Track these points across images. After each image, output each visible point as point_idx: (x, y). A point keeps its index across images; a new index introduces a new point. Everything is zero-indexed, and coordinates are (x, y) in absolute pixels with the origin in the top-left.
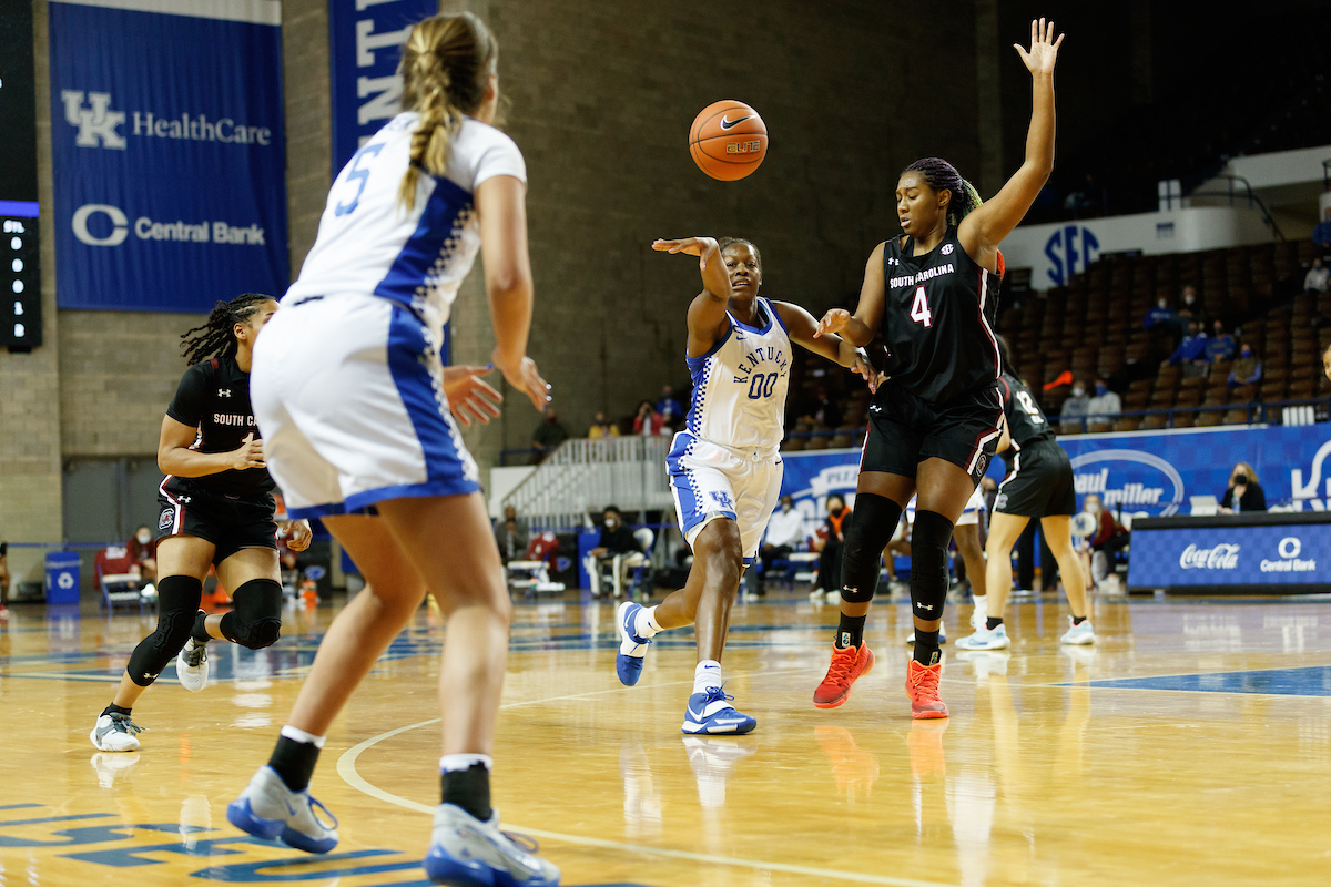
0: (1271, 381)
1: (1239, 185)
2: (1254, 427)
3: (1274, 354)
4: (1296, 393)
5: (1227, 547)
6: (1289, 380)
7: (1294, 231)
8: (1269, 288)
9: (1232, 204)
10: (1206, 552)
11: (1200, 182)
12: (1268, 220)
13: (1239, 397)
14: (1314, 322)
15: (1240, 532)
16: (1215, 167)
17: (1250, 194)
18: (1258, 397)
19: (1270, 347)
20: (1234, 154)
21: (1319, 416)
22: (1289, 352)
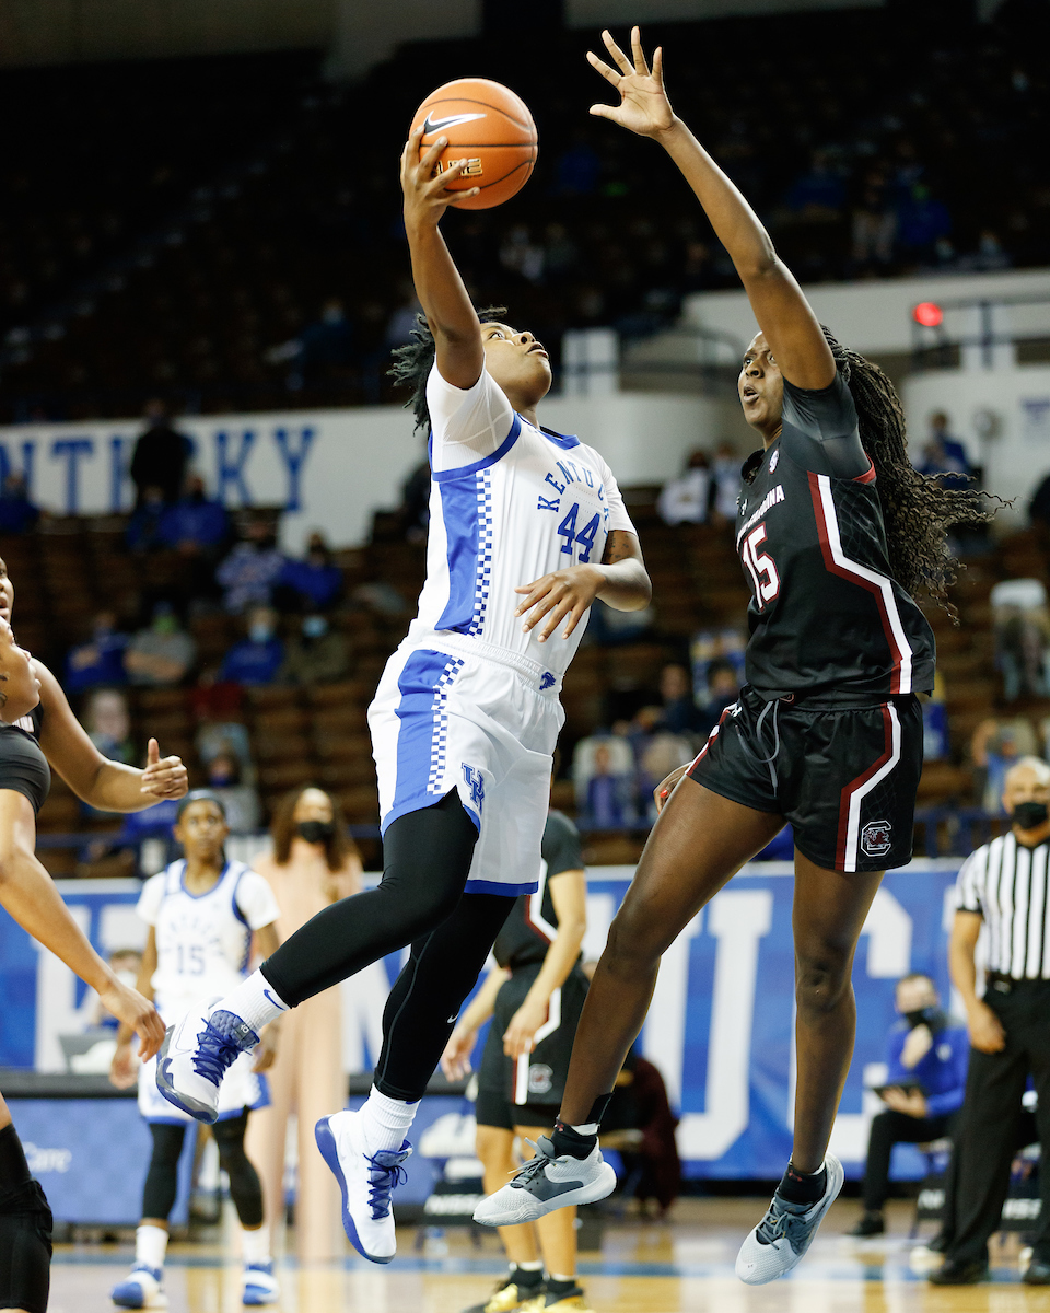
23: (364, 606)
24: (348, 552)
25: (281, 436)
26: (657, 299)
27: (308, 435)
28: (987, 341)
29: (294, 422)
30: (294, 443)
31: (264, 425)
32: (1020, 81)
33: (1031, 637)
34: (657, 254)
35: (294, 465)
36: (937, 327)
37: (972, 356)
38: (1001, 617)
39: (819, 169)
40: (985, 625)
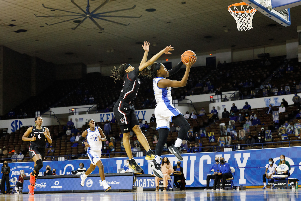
0: (57, 152)
1: (52, 113)
2: (52, 161)
3: (57, 147)
4: (61, 155)
5: (44, 183)
6: (60, 152)
7: (63, 123)
8: (57, 134)
9: (51, 117)
10: (39, 184)
11: (44, 112)
12: (58, 121)
13: (50, 155)
14: (66, 141)
15: (47, 180)
16: (47, 109)
17: (55, 116)
18: (54, 155)
19: (57, 146)
20: (52, 107)
21: (66, 159)
22: (60, 147)
23: (151, 128)
24: (149, 123)
25: (142, 112)
26: (182, 97)
27: (145, 112)
28: (218, 99)
29: (144, 110)
30: (144, 113)
31: (140, 111)
32: (221, 73)
33: (224, 128)
34: (182, 92)
35: (144, 115)
36: (212, 98)
37: (217, 101)
38: (220, 127)
39: (199, 82)
40: (219, 128)
